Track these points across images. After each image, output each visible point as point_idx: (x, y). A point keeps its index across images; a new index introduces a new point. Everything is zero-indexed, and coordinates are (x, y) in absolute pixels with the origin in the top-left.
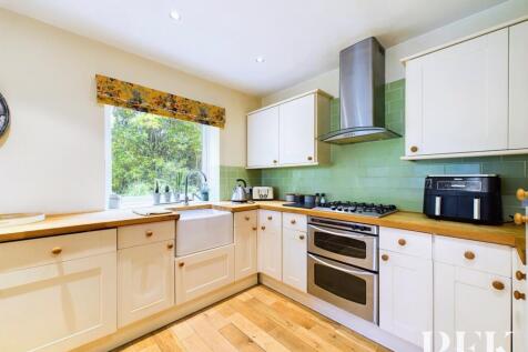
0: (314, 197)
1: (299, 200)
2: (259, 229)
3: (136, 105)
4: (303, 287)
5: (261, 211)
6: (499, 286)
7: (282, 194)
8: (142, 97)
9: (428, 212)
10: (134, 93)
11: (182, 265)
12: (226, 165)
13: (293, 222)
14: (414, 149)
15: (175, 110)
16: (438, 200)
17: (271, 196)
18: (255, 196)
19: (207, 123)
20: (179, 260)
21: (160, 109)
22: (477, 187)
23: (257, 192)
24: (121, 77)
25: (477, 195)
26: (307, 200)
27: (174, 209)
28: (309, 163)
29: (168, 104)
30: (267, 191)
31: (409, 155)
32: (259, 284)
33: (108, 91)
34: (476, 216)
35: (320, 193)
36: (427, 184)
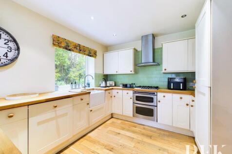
0: (131, 85)
1: (125, 86)
2: (113, 97)
3: (67, 48)
4: (131, 115)
5: (113, 90)
6: (187, 105)
7: (117, 84)
8: (69, 45)
9: (169, 88)
10: (66, 43)
11: (91, 111)
12: (97, 73)
13: (127, 93)
14: (165, 70)
15: (80, 50)
16: (172, 84)
17: (114, 85)
18: (108, 85)
19: (91, 56)
20: (90, 109)
21: (75, 50)
22: (181, 81)
23: (109, 83)
24: (62, 36)
25: (181, 82)
26: (128, 86)
27: (88, 90)
28: (131, 73)
29: (78, 48)
30: (112, 83)
31: (164, 71)
32: (112, 117)
33: (57, 42)
34: (181, 88)
35: (133, 83)
36: (168, 80)
